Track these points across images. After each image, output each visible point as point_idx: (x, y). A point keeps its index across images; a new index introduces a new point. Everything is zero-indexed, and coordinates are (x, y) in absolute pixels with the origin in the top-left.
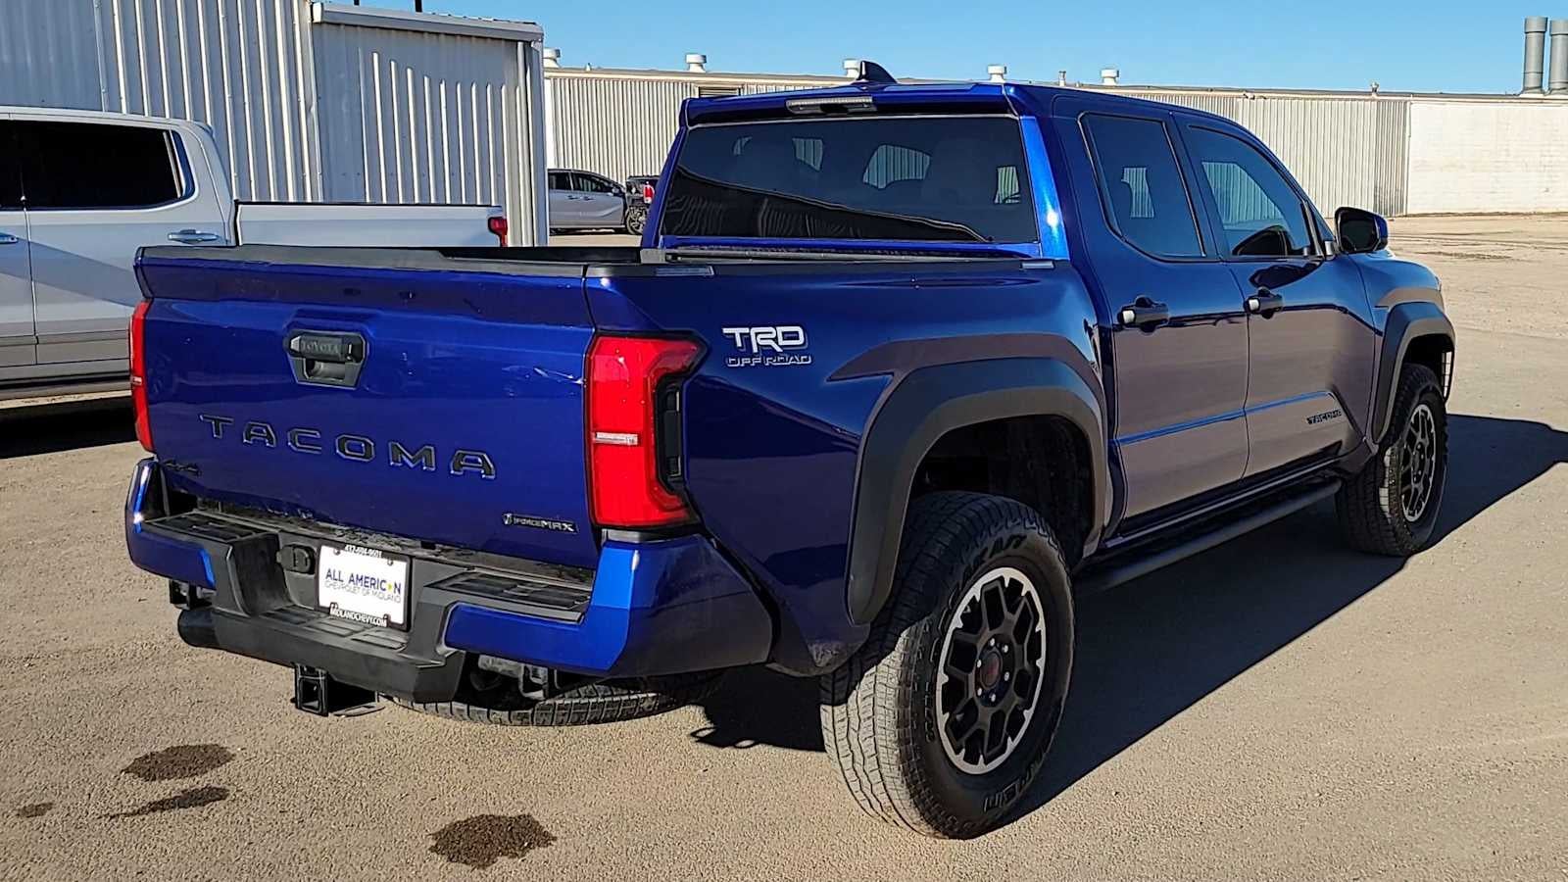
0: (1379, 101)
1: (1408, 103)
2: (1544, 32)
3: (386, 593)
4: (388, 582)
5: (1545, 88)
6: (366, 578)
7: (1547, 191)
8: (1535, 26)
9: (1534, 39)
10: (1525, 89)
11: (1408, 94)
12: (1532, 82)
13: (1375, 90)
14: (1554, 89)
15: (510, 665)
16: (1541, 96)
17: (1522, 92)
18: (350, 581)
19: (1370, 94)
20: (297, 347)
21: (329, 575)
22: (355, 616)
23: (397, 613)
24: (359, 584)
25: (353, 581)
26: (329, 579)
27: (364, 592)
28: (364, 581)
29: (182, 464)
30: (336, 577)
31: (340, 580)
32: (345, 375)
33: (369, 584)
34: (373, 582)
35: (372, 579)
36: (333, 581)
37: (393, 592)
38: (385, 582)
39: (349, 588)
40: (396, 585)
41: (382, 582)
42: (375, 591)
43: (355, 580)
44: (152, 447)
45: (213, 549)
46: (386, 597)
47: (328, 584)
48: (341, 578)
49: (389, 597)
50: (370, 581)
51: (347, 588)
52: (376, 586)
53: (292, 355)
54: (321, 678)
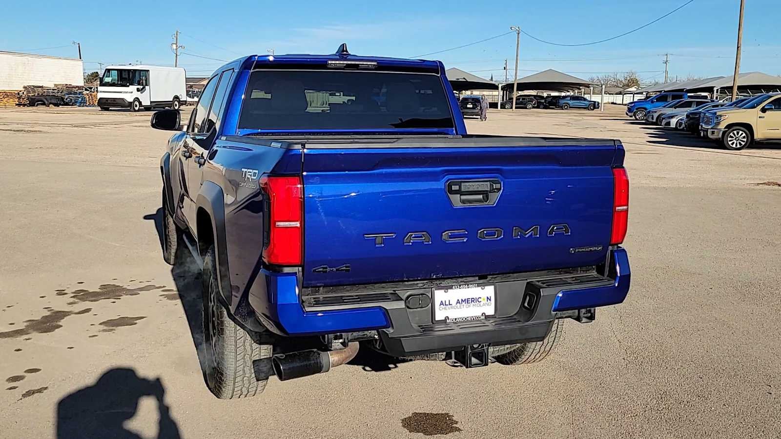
3: (482, 303)
4: (482, 298)
6: (468, 299)
15: (570, 313)
18: (457, 303)
20: (458, 189)
21: (442, 303)
22: (464, 319)
23: (490, 310)
24: (464, 303)
25: (459, 303)
26: (442, 306)
27: (467, 306)
28: (467, 301)
29: (334, 267)
30: (446, 304)
31: (450, 305)
32: (486, 198)
33: (470, 302)
34: (473, 300)
35: (472, 299)
36: (445, 306)
37: (486, 302)
38: (480, 298)
39: (457, 307)
40: (488, 298)
41: (478, 298)
42: (474, 304)
43: (461, 302)
44: (301, 263)
45: (388, 305)
46: (482, 305)
47: (441, 309)
48: (450, 303)
49: (484, 305)
50: (470, 300)
51: (455, 307)
52: (475, 301)
53: (450, 194)
54: (485, 348)
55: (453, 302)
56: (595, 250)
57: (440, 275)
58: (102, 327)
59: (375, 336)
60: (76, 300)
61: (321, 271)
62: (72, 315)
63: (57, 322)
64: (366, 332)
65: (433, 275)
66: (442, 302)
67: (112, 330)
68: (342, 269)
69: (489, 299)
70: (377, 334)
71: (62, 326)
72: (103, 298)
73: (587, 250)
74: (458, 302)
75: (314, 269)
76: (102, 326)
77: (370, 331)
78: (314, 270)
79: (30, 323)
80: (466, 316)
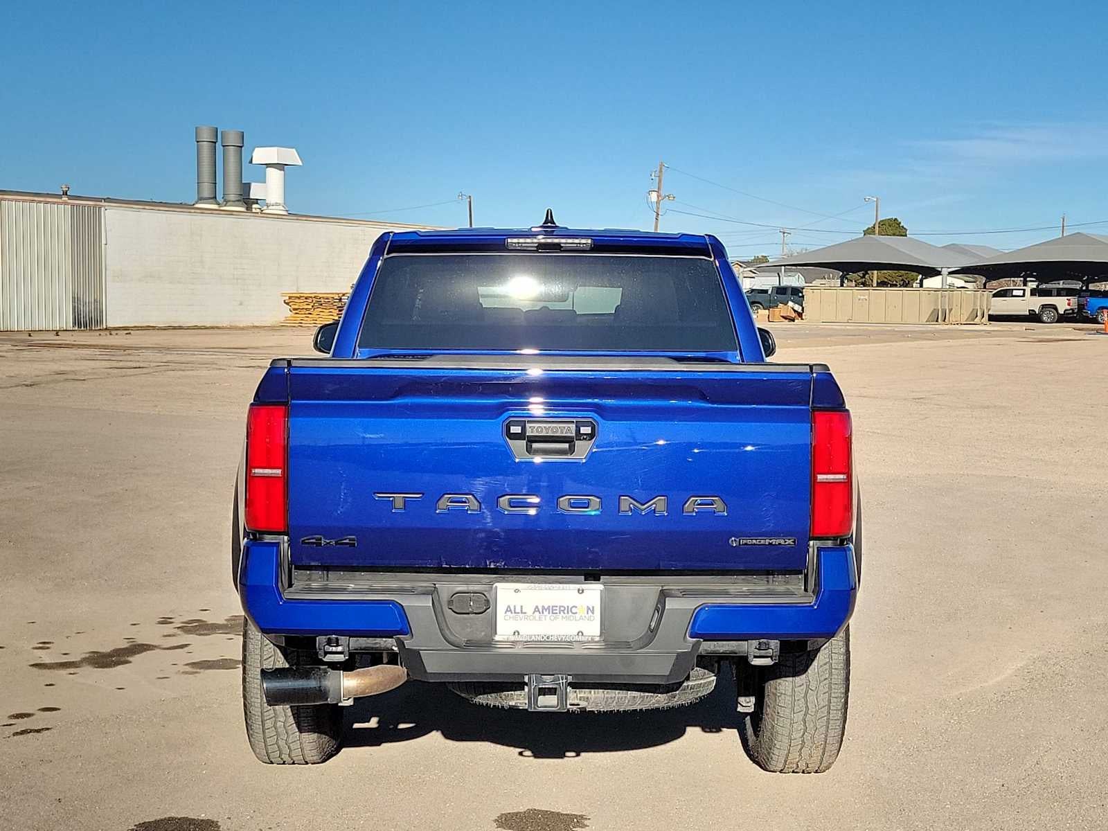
0: (73, 205)
1: (103, 209)
2: (215, 143)
4: (579, 607)
5: (220, 198)
6: (553, 607)
7: (241, 304)
8: (206, 136)
9: (206, 147)
10: (201, 199)
11: (100, 200)
12: (206, 193)
13: (65, 193)
14: (229, 201)
15: (732, 646)
16: (215, 207)
17: (197, 203)
18: (535, 611)
19: (59, 196)
20: (520, 432)
21: (508, 610)
22: (545, 638)
23: (592, 629)
24: (546, 613)
25: (539, 611)
26: (509, 613)
27: (552, 618)
28: (552, 610)
29: (333, 539)
30: (517, 611)
31: (522, 613)
32: (572, 450)
33: (558, 611)
34: (562, 609)
35: (560, 607)
36: (514, 615)
37: (586, 615)
38: (576, 607)
39: (535, 618)
40: (588, 608)
41: (574, 607)
42: (564, 616)
43: (541, 611)
44: (285, 529)
45: (405, 601)
46: (578, 618)
47: (507, 618)
48: (524, 611)
49: (581, 618)
50: (558, 608)
51: (532, 618)
52: (566, 611)
53: (510, 439)
54: (561, 681)
55: (529, 610)
56: (780, 544)
57: (501, 564)
58: (188, 669)
59: (394, 648)
60: (179, 633)
61: (313, 543)
62: (158, 650)
63: (128, 657)
64: (378, 640)
65: (490, 563)
66: (509, 607)
67: (196, 672)
68: (345, 541)
69: (590, 610)
70: (395, 644)
71: (130, 662)
72: (221, 632)
73: (762, 542)
74: (537, 609)
75: (303, 539)
76: (187, 667)
77: (384, 639)
78: (303, 541)
79: (92, 655)
80: (549, 633)
